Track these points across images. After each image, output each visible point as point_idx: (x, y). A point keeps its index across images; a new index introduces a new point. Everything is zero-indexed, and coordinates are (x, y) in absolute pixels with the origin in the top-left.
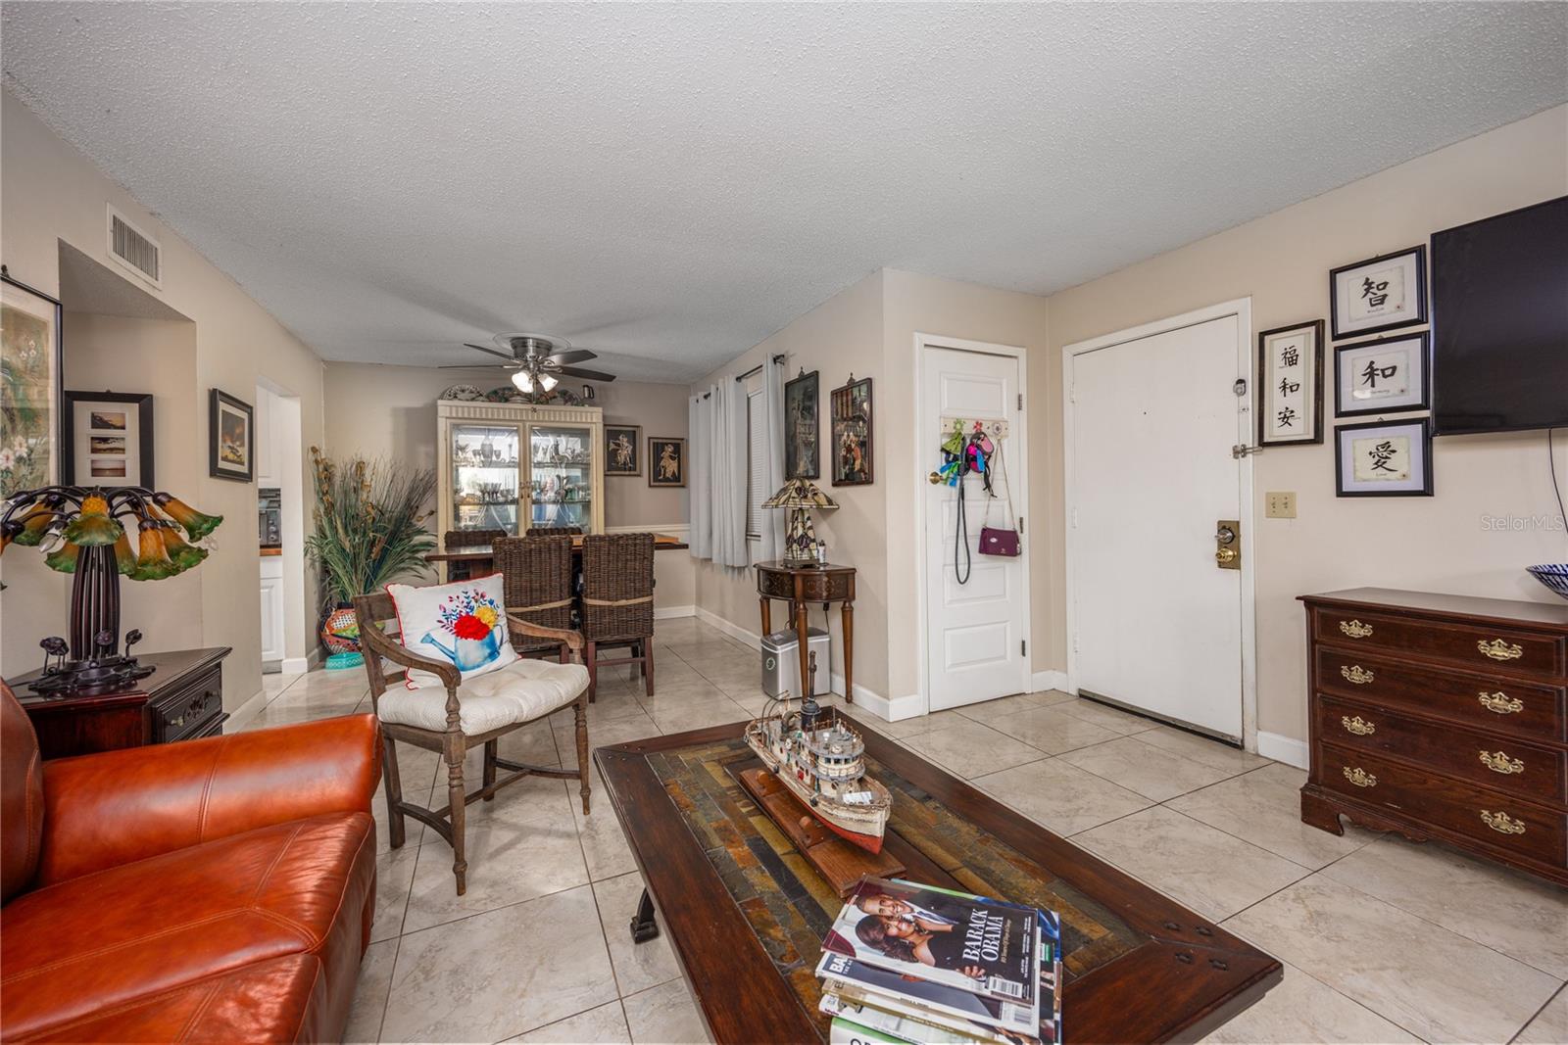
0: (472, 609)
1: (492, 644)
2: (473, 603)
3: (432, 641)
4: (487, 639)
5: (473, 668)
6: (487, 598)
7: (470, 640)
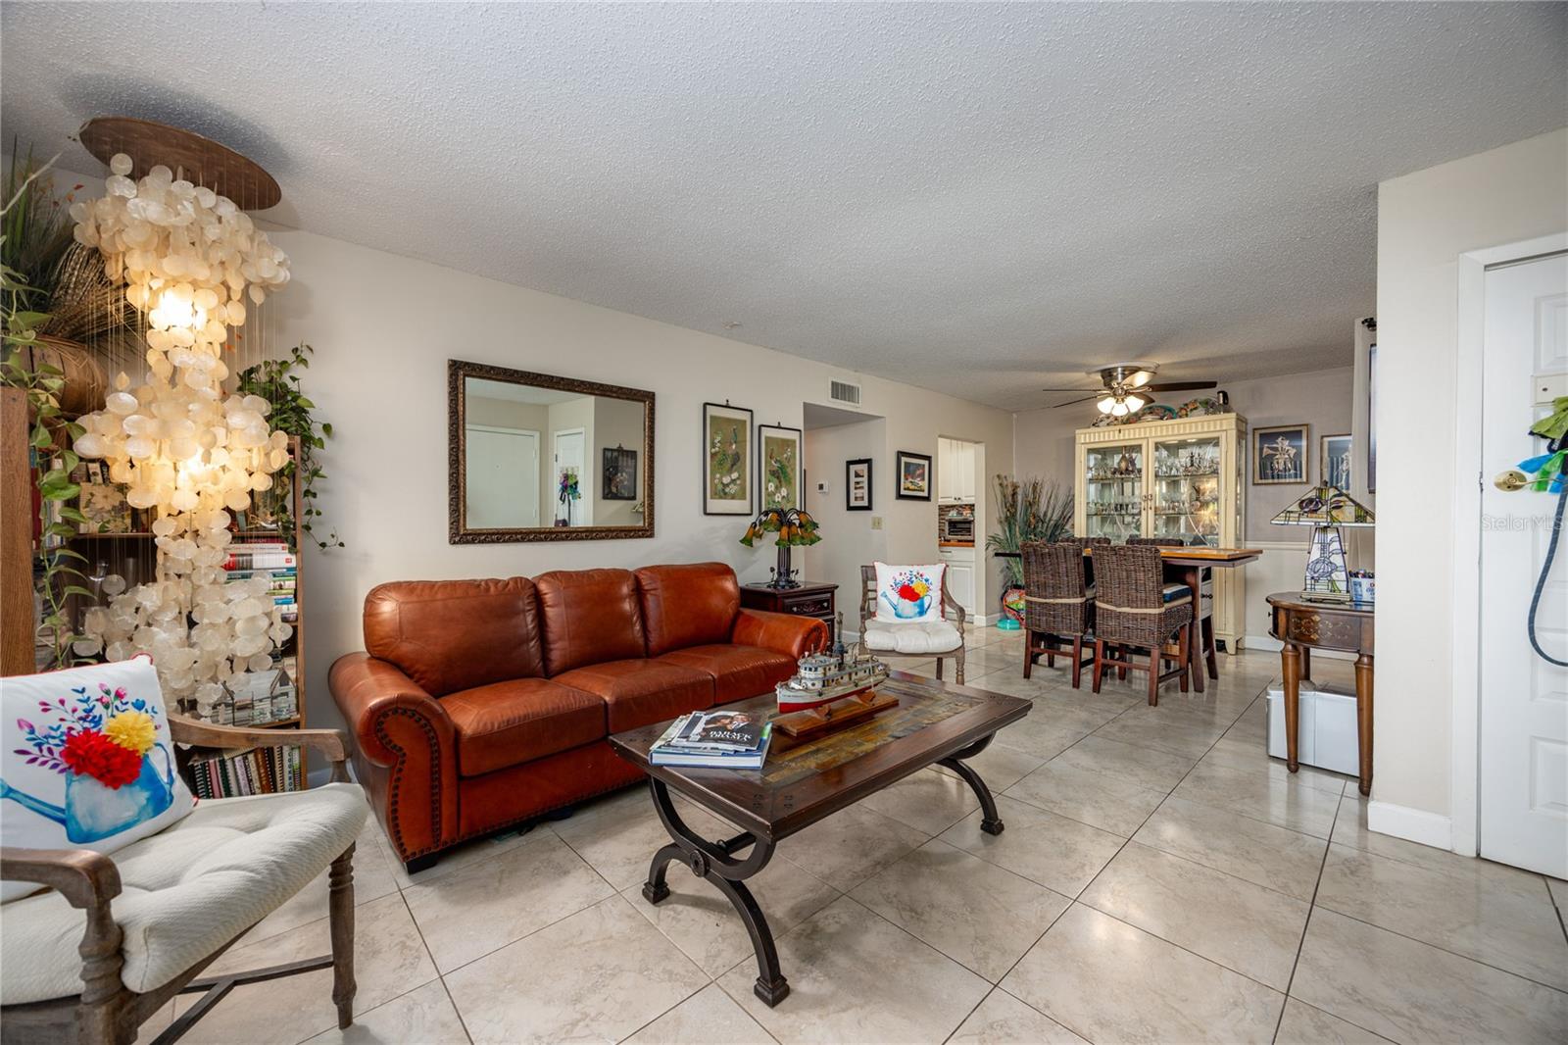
0: (912, 582)
1: (921, 606)
2: (914, 579)
3: (886, 596)
4: (918, 602)
5: (907, 618)
6: (925, 577)
7: (907, 600)
